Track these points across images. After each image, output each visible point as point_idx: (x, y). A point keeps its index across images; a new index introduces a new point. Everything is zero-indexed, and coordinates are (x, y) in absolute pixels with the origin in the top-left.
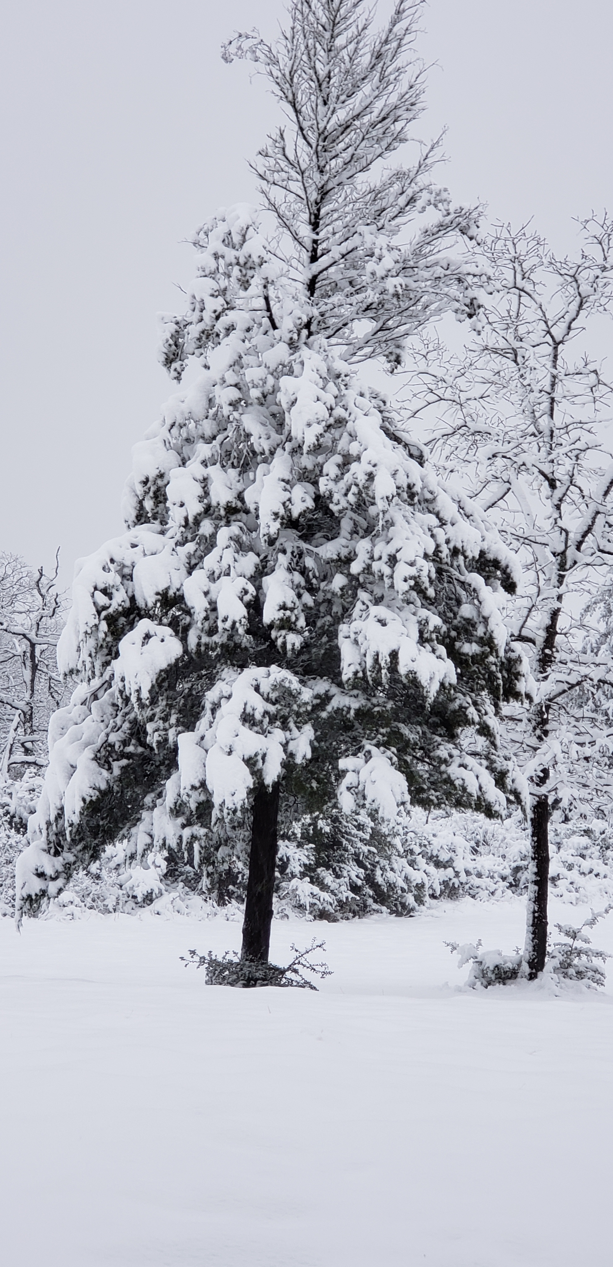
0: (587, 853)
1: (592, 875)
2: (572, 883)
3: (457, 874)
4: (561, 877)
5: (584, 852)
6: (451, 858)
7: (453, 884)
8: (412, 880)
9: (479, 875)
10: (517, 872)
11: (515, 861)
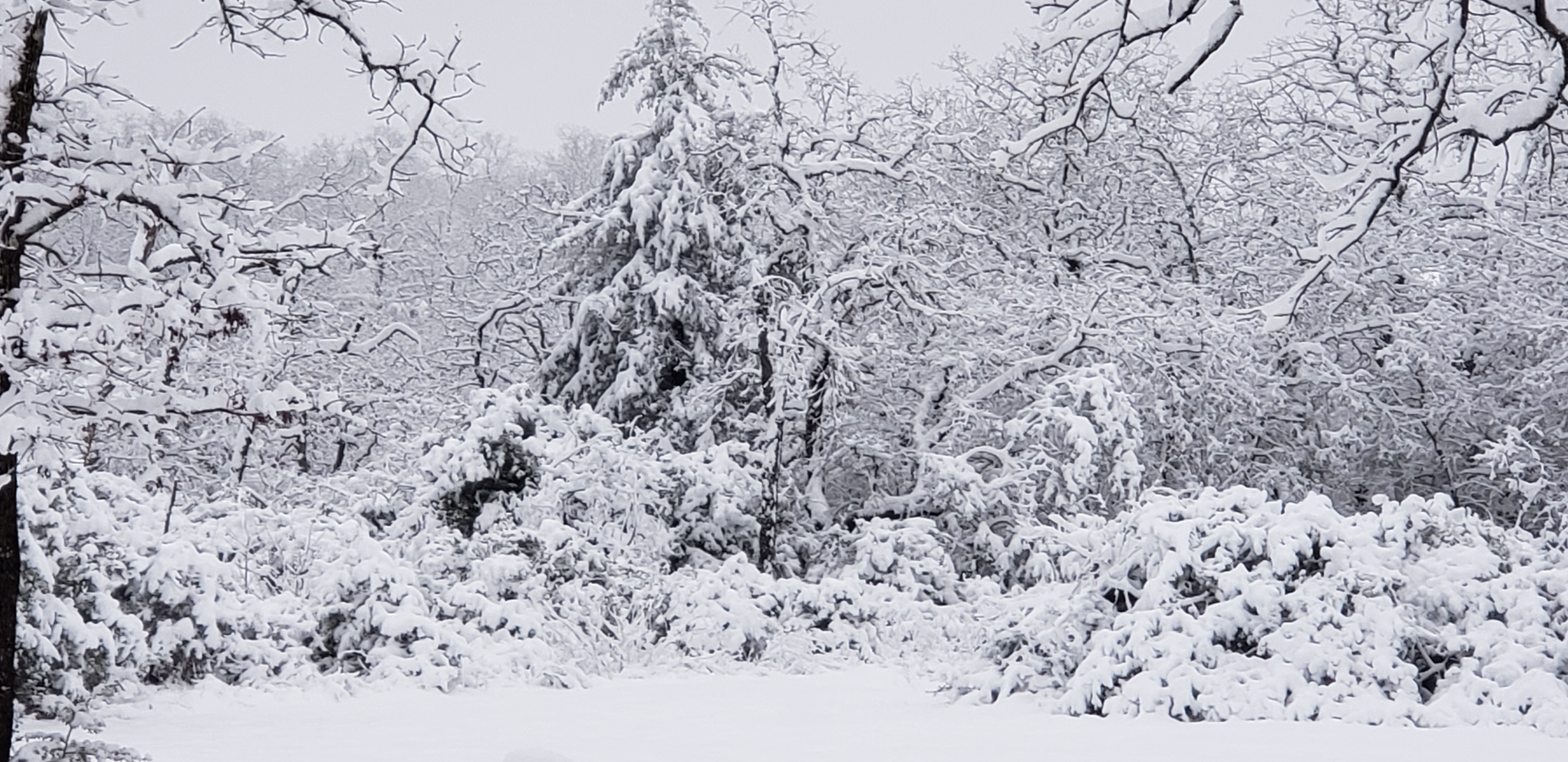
0: (519, 587)
1: (505, 631)
2: (443, 647)
3: (201, 632)
4: (420, 634)
5: (515, 587)
6: (188, 598)
7: (193, 651)
8: (77, 642)
9: (251, 634)
10: (337, 624)
11: (328, 603)
